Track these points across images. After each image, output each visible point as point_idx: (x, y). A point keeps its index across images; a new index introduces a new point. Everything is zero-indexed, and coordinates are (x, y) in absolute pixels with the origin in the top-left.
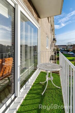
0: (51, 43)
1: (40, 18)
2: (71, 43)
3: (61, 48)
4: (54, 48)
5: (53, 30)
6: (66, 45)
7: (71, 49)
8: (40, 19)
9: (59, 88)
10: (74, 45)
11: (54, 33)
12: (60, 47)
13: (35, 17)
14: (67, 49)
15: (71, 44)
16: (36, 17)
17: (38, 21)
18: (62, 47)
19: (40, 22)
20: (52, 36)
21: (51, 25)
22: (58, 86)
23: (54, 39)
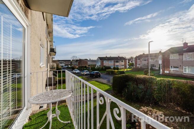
0: (46, 55)
1: (29, 8)
2: (76, 57)
3: (63, 65)
4: (51, 64)
5: (50, 34)
6: (70, 60)
7: (77, 66)
8: (29, 10)
9: (69, 123)
10: (80, 60)
11: (52, 39)
12: (61, 63)
13: (21, 5)
14: (71, 65)
15: (76, 59)
16: (23, 6)
17: (26, 13)
18: (65, 63)
19: (29, 15)
20: (49, 43)
21: (47, 25)
22: (67, 121)
23: (52, 50)
